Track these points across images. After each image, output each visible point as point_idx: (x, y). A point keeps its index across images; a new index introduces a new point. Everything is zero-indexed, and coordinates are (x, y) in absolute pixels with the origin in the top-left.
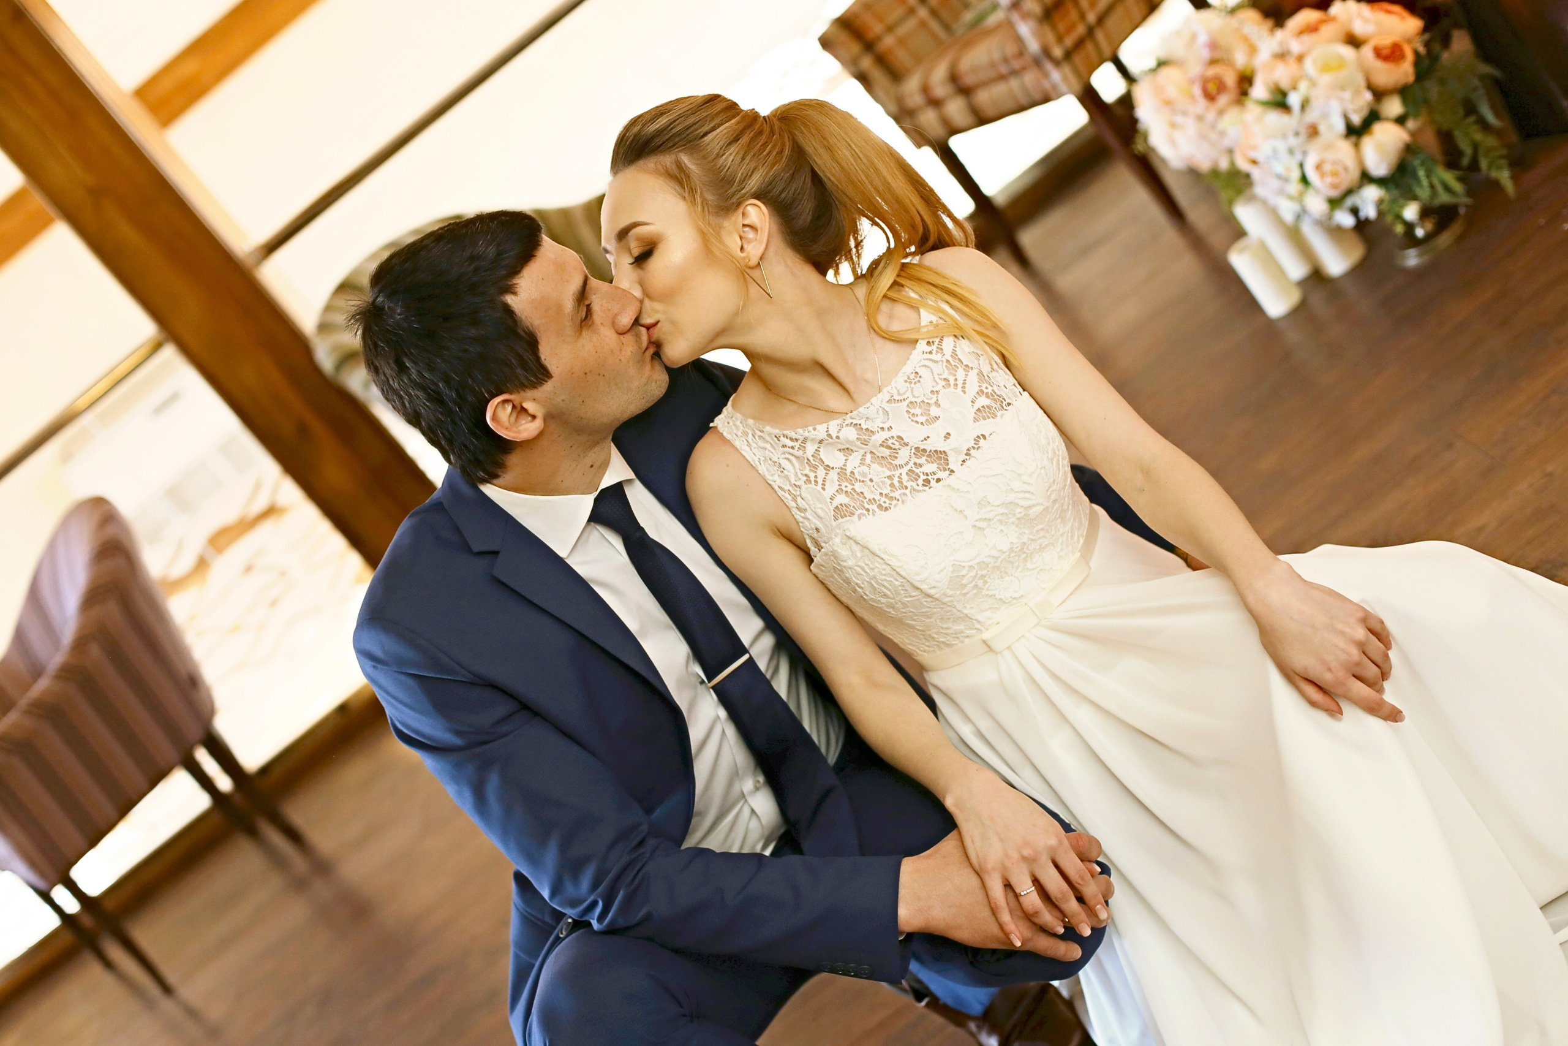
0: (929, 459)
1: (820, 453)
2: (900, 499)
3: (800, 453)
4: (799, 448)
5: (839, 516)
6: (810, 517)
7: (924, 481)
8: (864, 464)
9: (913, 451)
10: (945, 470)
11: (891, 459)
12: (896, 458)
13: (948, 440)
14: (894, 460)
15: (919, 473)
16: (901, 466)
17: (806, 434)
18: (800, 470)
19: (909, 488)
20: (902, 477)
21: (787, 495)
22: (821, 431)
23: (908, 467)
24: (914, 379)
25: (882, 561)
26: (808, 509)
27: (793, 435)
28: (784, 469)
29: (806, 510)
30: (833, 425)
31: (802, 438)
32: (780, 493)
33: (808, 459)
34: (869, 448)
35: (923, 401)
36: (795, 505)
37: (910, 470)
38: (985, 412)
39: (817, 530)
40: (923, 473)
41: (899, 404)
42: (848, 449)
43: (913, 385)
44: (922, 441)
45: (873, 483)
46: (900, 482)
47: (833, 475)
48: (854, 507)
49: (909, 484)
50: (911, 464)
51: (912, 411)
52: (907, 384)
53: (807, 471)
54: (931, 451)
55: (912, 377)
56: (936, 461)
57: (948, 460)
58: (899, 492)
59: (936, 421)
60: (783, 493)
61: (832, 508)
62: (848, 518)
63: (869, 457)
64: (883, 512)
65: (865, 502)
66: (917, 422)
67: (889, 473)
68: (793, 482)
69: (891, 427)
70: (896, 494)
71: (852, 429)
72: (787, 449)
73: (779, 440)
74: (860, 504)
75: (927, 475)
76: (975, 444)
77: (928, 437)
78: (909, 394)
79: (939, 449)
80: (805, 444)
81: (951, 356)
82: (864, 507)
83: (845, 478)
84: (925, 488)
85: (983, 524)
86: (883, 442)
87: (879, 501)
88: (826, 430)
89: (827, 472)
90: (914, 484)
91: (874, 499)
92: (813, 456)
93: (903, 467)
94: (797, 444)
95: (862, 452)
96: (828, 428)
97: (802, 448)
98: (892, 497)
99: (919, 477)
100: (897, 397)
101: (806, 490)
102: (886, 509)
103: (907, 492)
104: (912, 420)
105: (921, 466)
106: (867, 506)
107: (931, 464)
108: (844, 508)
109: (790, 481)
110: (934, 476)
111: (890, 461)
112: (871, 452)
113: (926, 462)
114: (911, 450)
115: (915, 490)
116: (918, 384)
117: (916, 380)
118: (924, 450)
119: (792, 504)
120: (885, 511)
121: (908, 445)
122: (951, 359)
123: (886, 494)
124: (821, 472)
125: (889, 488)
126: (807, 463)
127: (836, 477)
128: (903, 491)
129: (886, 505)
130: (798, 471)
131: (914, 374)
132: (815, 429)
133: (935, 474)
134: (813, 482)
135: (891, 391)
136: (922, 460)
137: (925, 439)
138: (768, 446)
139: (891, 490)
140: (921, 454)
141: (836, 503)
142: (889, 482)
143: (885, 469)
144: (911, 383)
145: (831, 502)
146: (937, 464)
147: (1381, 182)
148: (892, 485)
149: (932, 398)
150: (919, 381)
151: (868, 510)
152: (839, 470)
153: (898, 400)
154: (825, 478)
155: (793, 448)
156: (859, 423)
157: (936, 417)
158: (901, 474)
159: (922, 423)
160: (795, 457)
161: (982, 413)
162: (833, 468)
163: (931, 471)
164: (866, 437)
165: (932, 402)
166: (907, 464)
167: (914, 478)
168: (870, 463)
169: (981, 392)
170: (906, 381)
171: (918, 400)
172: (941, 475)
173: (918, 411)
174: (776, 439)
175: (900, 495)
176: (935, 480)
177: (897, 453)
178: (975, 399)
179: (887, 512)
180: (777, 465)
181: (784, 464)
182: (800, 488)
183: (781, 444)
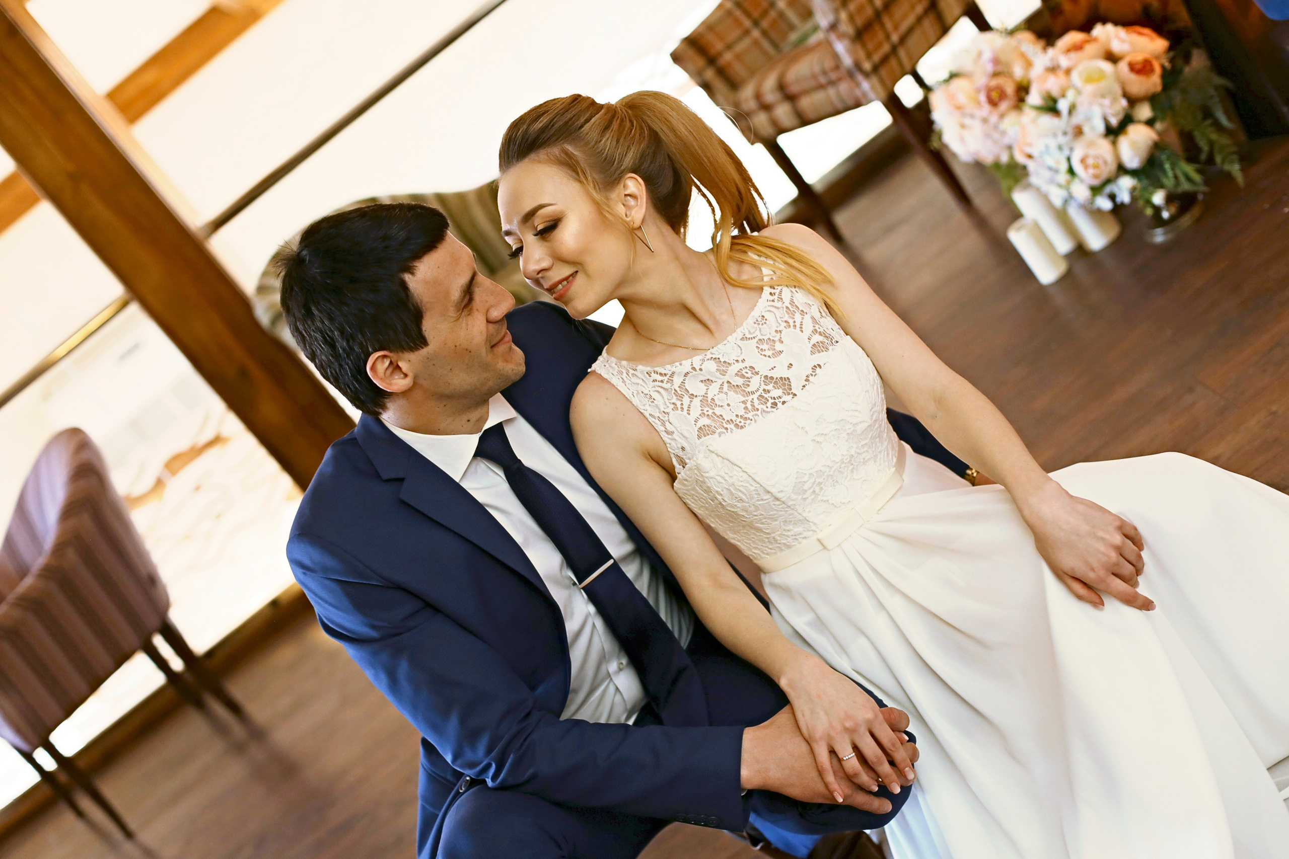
0: (775, 386)
1: (685, 385)
2: (753, 419)
3: (668, 386)
4: (667, 381)
5: (702, 435)
6: (677, 438)
7: (772, 403)
8: (722, 392)
9: (763, 379)
10: (789, 394)
11: (744, 387)
12: (749, 385)
13: (790, 369)
14: (746, 388)
15: (768, 398)
16: (753, 393)
17: (674, 369)
18: (668, 400)
19: (760, 410)
20: (754, 401)
21: (657, 421)
22: (686, 366)
23: (758, 394)
24: (761, 321)
25: (740, 469)
26: (675, 431)
27: (662, 371)
28: (654, 399)
29: (673, 433)
30: (697, 360)
31: (670, 373)
32: (651, 419)
33: (675, 390)
34: (726, 378)
35: (769, 339)
36: (664, 429)
37: (760, 396)
38: (820, 347)
39: (683, 449)
40: (771, 398)
41: (751, 341)
42: (708, 380)
43: (760, 326)
44: (770, 370)
45: (730, 407)
46: (753, 406)
47: (697, 401)
48: (715, 427)
49: (760, 407)
50: (761, 391)
51: (761, 347)
52: (756, 325)
53: (674, 400)
54: (777, 378)
55: (760, 319)
56: (781, 387)
57: (791, 386)
58: (752, 413)
59: (780, 355)
60: (653, 419)
61: (696, 429)
62: (710, 436)
63: (726, 385)
64: (739, 430)
65: (724, 423)
66: (765, 356)
67: (743, 399)
68: (662, 409)
69: (744, 359)
70: (750, 415)
71: (712, 362)
72: (657, 383)
73: (650, 376)
74: (720, 425)
75: (774, 398)
76: (813, 372)
77: (775, 367)
78: (757, 333)
79: (783, 376)
80: (673, 377)
81: (790, 303)
82: (723, 427)
83: (706, 404)
84: (773, 409)
85: (820, 439)
86: (738, 371)
87: (735, 421)
88: (691, 364)
89: (692, 400)
90: (764, 407)
91: (731, 420)
92: (679, 387)
93: (754, 393)
94: (666, 378)
95: (720, 382)
96: (692, 363)
97: (670, 381)
98: (746, 418)
99: (768, 401)
100: (748, 336)
101: (674, 416)
102: (742, 427)
103: (759, 413)
104: (761, 354)
105: (769, 392)
106: (725, 426)
107: (777, 390)
108: (707, 428)
109: (659, 409)
110: (780, 400)
111: (743, 388)
112: (728, 382)
113: (773, 389)
114: (761, 378)
115: (764, 411)
116: (765, 325)
117: (763, 322)
118: (772, 378)
119: (660, 428)
120: (741, 429)
121: (758, 374)
122: (790, 306)
123: (741, 416)
124: (686, 400)
125: (744, 411)
126: (674, 393)
127: (699, 403)
128: (754, 413)
129: (742, 424)
130: (666, 400)
131: (761, 317)
132: (681, 364)
133: (781, 398)
134: (679, 409)
135: (743, 331)
136: (770, 387)
137: (772, 369)
138: (641, 382)
139: (745, 412)
140: (769, 381)
141: (700, 424)
142: (744, 406)
143: (740, 396)
144: (759, 324)
145: (695, 424)
146: (783, 389)
147: (1134, 173)
148: (746, 408)
149: (775, 337)
150: (765, 323)
151: (727, 429)
152: (702, 398)
153: (749, 338)
154: (689, 405)
155: (662, 381)
156: (717, 357)
157: (780, 351)
158: (753, 399)
159: (769, 357)
160: (664, 389)
161: (817, 348)
162: (696, 396)
163: (778, 396)
164: (724, 369)
165: (777, 339)
166: (758, 390)
167: (763, 401)
168: (727, 391)
169: (815, 331)
170: (755, 323)
171: (766, 338)
172: (785, 398)
173: (765, 347)
174: (647, 375)
175: (753, 416)
176: (781, 402)
177: (749, 382)
178: (810, 336)
179: (743, 429)
180: (648, 396)
181: (655, 395)
182: (668, 415)
183: (652, 379)
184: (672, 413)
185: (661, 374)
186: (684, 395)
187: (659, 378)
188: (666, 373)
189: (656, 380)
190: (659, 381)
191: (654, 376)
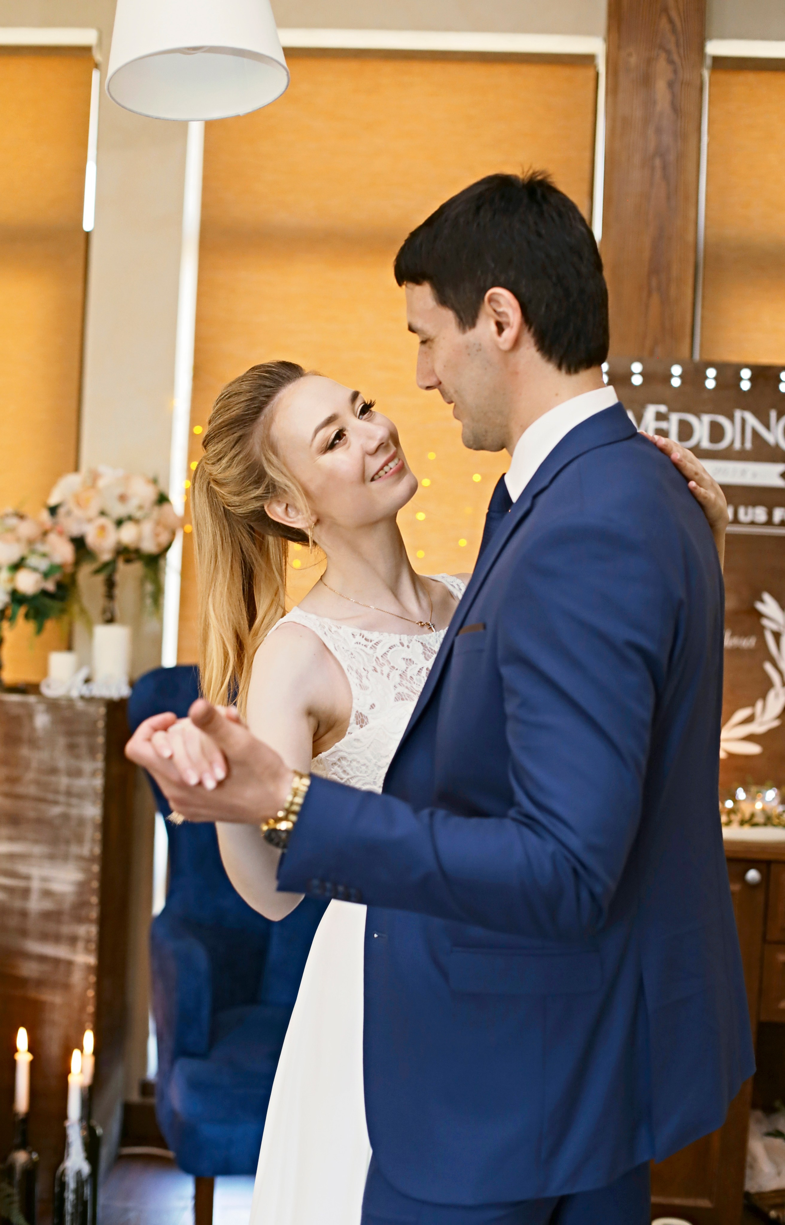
185: (366, 640)
186: (385, 665)
187: (365, 643)
188: (373, 639)
189: (360, 643)
190: (362, 645)
191: (358, 638)
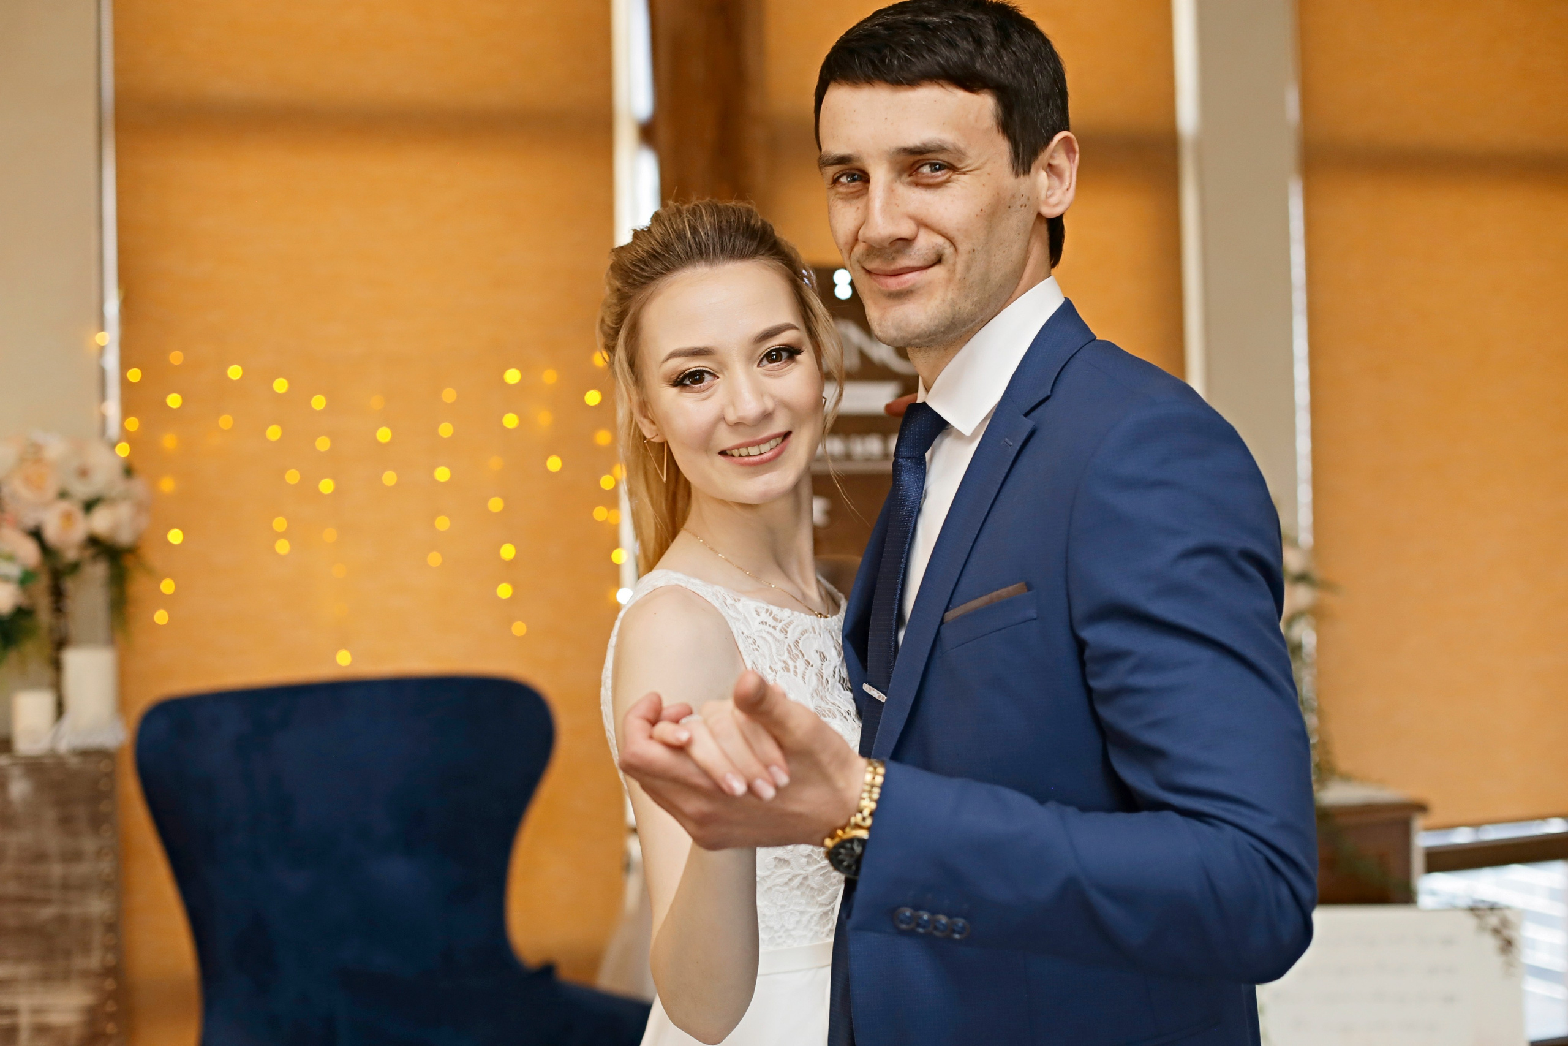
3: (780, 636)
4: (780, 631)
18: (779, 654)
27: (777, 614)
28: (758, 646)
33: (789, 646)
53: (786, 656)
68: (767, 665)
73: (759, 615)
80: (787, 627)
94: (778, 626)
97: (783, 631)
124: (801, 663)
126: (787, 649)
130: (775, 654)
134: (792, 671)
154: (805, 671)
155: (774, 628)
160: (774, 637)
162: (813, 664)
180: (750, 641)
181: (760, 642)
182: (776, 673)
183: (759, 619)
184: (781, 673)
185: (775, 619)
186: (797, 658)
187: (773, 623)
188: (782, 619)
189: (766, 623)
190: (770, 625)
191: (764, 616)
